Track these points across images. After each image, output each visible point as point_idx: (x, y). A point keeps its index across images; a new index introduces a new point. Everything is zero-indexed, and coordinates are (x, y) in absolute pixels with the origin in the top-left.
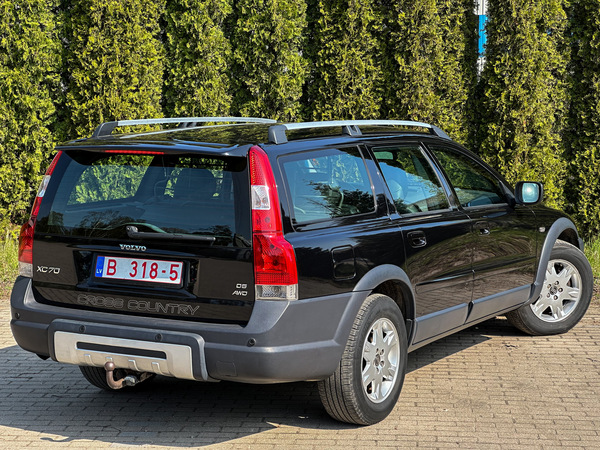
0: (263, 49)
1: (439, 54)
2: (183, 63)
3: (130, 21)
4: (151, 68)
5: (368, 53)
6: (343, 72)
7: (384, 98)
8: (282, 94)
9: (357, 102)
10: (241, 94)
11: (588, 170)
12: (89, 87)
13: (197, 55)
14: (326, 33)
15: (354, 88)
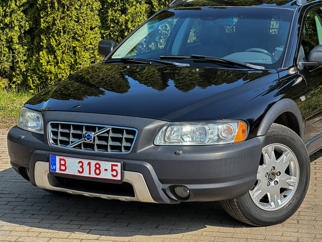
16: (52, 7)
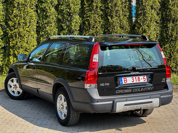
0: (67, 15)
1: (121, 16)
2: (43, 19)
3: (26, 6)
4: (33, 20)
5: (100, 16)
6: (92, 21)
7: (104, 29)
8: (73, 28)
9: (96, 30)
10: (61, 29)
11: (166, 51)
12: (14, 26)
13: (47, 16)
14: (87, 10)
15: (95, 26)
16: (16, 37)
